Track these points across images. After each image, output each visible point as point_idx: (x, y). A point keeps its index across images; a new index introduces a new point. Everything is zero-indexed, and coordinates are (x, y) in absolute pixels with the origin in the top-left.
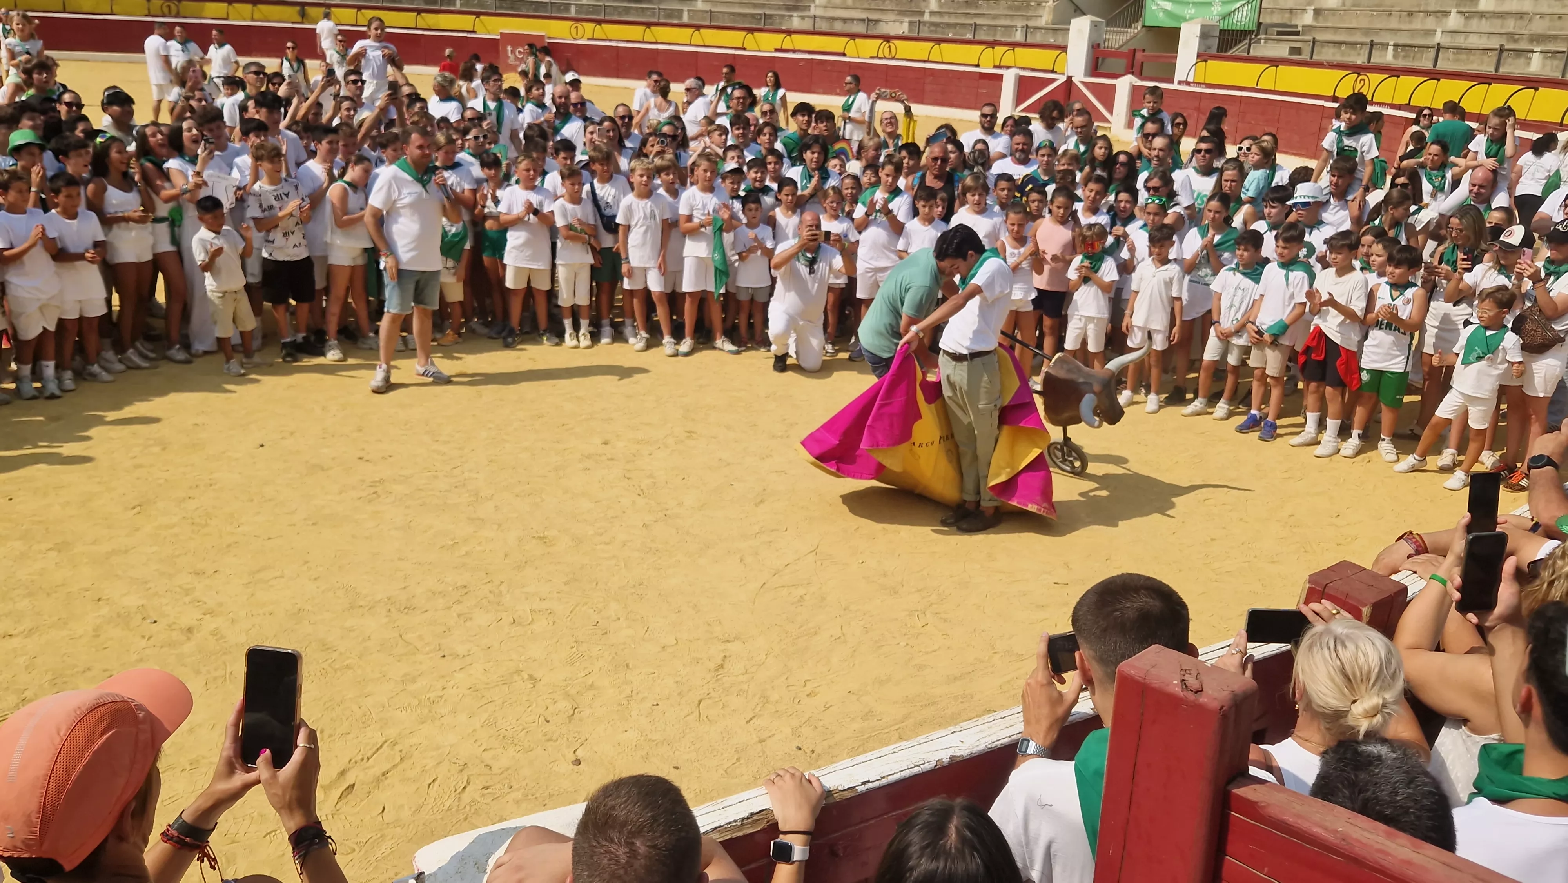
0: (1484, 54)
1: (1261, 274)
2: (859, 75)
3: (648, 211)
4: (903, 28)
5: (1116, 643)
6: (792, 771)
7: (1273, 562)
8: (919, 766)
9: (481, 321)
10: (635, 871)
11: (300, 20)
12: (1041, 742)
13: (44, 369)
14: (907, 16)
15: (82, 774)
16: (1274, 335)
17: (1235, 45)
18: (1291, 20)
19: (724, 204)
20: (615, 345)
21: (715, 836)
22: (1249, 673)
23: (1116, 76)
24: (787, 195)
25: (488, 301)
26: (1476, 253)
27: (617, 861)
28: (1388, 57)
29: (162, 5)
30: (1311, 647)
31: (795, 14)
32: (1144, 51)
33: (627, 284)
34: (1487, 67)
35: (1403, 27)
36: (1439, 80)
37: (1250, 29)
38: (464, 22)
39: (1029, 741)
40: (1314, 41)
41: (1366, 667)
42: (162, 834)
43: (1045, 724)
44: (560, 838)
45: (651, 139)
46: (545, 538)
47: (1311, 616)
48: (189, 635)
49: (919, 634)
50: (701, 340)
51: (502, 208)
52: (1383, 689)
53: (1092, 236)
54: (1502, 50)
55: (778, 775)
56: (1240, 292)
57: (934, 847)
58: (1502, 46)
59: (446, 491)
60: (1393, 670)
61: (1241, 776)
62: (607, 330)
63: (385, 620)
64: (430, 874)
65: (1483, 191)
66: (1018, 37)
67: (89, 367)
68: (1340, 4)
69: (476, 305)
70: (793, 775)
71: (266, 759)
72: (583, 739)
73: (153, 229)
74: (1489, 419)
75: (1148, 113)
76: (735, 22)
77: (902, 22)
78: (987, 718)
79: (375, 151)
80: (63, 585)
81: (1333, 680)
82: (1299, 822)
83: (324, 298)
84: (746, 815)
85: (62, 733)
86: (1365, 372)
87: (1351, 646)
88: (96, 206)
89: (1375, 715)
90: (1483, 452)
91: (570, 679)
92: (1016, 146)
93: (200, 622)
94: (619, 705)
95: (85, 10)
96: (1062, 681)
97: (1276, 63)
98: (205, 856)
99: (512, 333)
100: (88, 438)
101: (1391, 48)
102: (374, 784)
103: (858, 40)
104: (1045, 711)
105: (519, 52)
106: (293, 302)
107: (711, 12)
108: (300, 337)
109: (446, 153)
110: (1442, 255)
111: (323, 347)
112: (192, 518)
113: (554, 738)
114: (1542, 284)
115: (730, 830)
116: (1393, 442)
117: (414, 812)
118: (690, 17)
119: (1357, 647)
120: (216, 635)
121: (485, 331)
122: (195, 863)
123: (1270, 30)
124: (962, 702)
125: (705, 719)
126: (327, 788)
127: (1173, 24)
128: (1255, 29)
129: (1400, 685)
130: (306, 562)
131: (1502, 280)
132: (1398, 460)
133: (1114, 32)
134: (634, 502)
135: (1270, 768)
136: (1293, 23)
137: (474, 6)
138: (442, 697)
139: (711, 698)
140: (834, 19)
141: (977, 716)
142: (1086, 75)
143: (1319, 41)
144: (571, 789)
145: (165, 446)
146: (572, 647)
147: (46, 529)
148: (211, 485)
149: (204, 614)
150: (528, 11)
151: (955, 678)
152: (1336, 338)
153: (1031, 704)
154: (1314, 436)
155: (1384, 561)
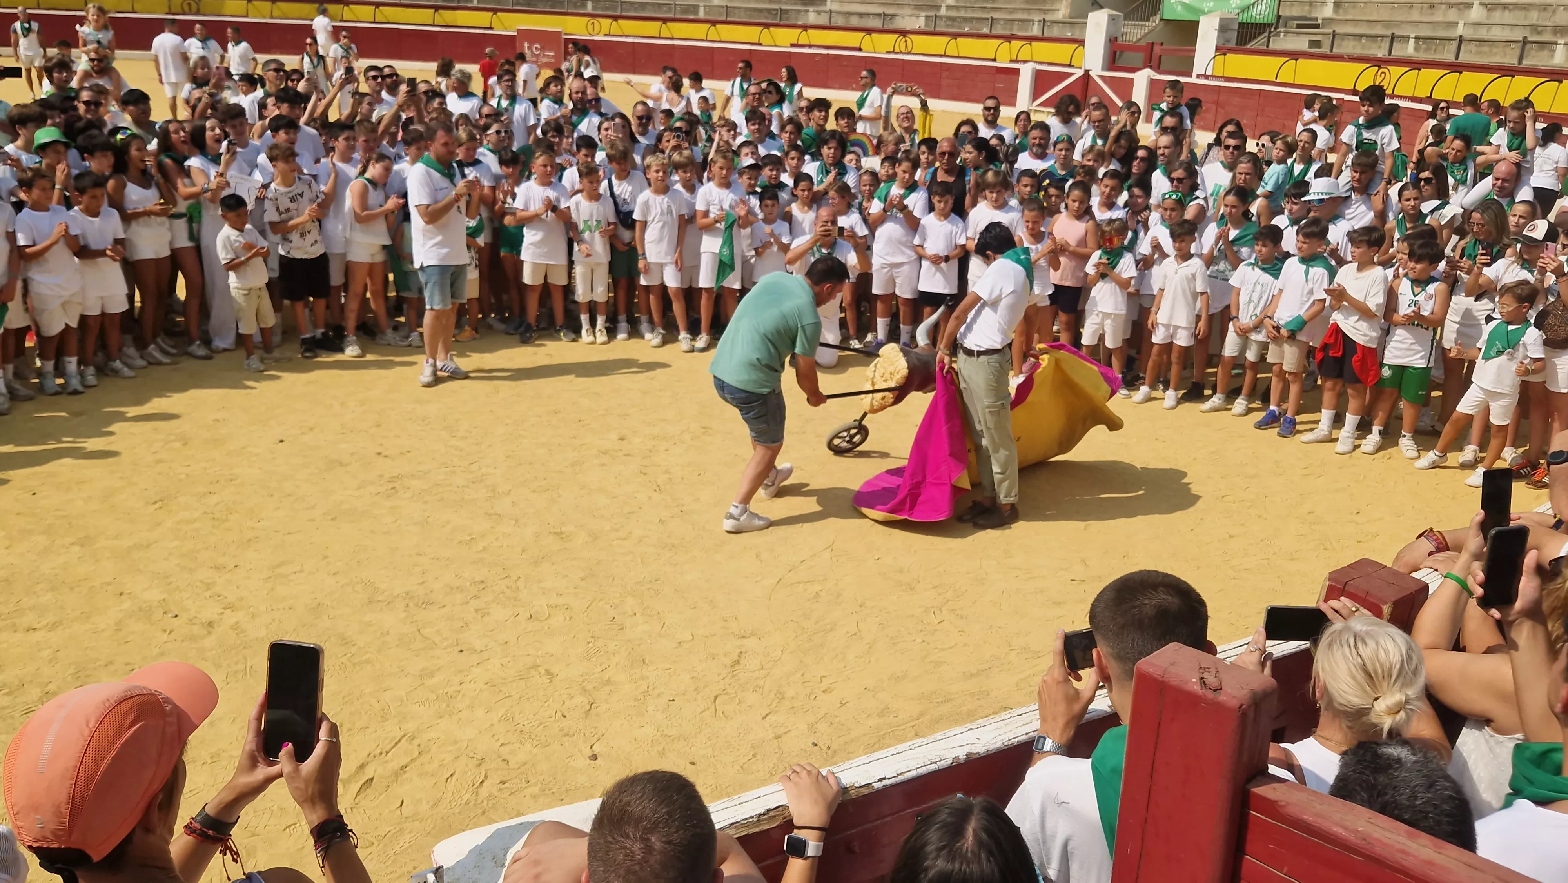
0: (1507, 46)
1: (1280, 269)
2: (875, 70)
3: (665, 206)
4: (919, 23)
5: (1133, 640)
6: (809, 768)
7: (1292, 560)
8: (935, 763)
9: (498, 317)
10: (650, 866)
12: (1057, 739)
13: (67, 365)
14: (924, 10)
15: (110, 766)
16: (1292, 330)
17: (1255, 38)
18: (1310, 12)
19: (741, 200)
21: (731, 832)
22: (1268, 670)
23: (1134, 70)
24: (803, 190)
25: (505, 297)
26: (1497, 248)
27: (632, 857)
28: (1409, 50)
29: (183, 2)
30: (1330, 645)
31: (811, 9)
32: (1162, 44)
33: (643, 282)
34: (1510, 59)
35: (1424, 19)
36: (1461, 73)
37: (1270, 22)
38: (481, 19)
39: (1045, 738)
40: (1334, 34)
41: (1387, 664)
42: (186, 827)
43: (1061, 721)
44: (576, 833)
45: (666, 134)
46: (561, 533)
47: (1330, 614)
48: (210, 629)
49: (935, 631)
52: (1404, 685)
53: (1110, 232)
54: (1525, 42)
55: (795, 772)
56: (1259, 288)
57: (950, 849)
58: (1525, 38)
59: (463, 487)
60: (1413, 666)
61: (1261, 774)
62: (623, 325)
63: (403, 615)
64: (448, 868)
65: (1506, 185)
66: (1035, 31)
67: (112, 363)
69: (493, 301)
70: (809, 773)
71: (288, 753)
72: (600, 734)
73: (171, 225)
74: (1511, 414)
75: (1167, 107)
76: (750, 17)
77: (918, 17)
78: (1004, 715)
79: (393, 148)
80: (86, 579)
81: (1354, 678)
82: (1320, 821)
83: (343, 294)
84: (762, 811)
85: (91, 725)
86: (1387, 367)
87: (1371, 643)
88: (117, 203)
89: (1398, 712)
90: (1506, 449)
91: (587, 674)
92: (1033, 141)
93: (220, 617)
94: (636, 700)
96: (1079, 679)
97: (1296, 57)
98: (227, 848)
99: (529, 328)
100: (111, 433)
101: (1412, 41)
102: (393, 778)
103: (874, 35)
104: (1062, 708)
105: (536, 48)
106: (311, 299)
107: (727, 7)
108: (320, 332)
109: (468, 149)
110: (1463, 249)
111: (342, 343)
112: (213, 513)
113: (571, 733)
114: (1565, 278)
115: (746, 826)
117: (432, 806)
118: (706, 13)
119: (1377, 643)
120: (236, 629)
121: (502, 327)
122: (218, 855)
123: (1289, 23)
124: (978, 699)
125: (721, 715)
126: (348, 781)
127: (1192, 18)
128: (1274, 22)
129: (1421, 682)
130: (326, 557)
131: (1525, 275)
132: (1419, 457)
133: (1131, 25)
134: (650, 498)
135: (1290, 765)
136: (1313, 15)
137: (490, 2)
138: (459, 692)
139: (727, 694)
140: (850, 14)
141: (993, 713)
142: (1103, 69)
143: (1339, 34)
144: (588, 784)
145: (186, 442)
146: (589, 643)
147: (70, 524)
148: (231, 480)
149: (225, 609)
150: (545, 7)
151: (971, 675)
152: (1353, 335)
153: (1048, 703)
154: (1331, 433)
155: (1405, 559)
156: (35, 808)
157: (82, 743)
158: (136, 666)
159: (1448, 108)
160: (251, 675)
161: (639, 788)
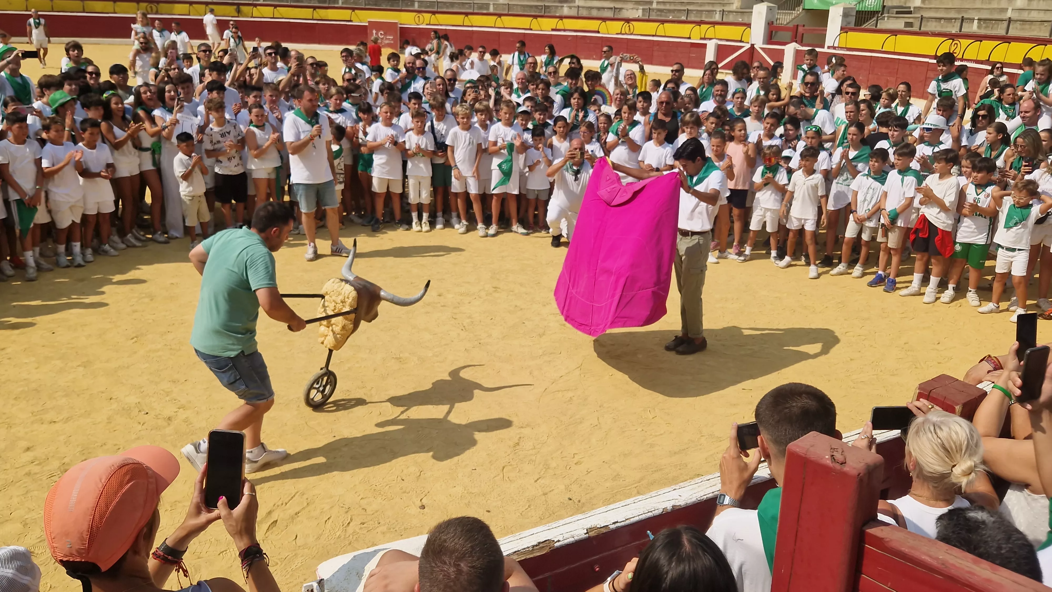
0: (1041, 24)
1: (886, 179)
2: (611, 46)
3: (468, 138)
4: (639, 14)
5: (786, 430)
7: (893, 375)
8: (651, 512)
9: (357, 214)
10: (461, 583)
11: (237, 15)
12: (732, 497)
13: (74, 248)
14: (641, 5)
17: (867, 21)
18: (905, 3)
19: (518, 134)
20: (446, 229)
21: (515, 557)
22: (874, 450)
23: (785, 44)
24: (560, 127)
25: (362, 202)
26: (1035, 162)
27: (449, 577)
28: (974, 28)
30: (917, 432)
31: (565, 5)
32: (804, 26)
33: (454, 189)
34: (1043, 33)
35: (984, 7)
36: (1010, 43)
37: (877, 10)
38: (344, 15)
39: (725, 496)
40: (922, 18)
42: (155, 553)
43: (735, 484)
44: (411, 557)
45: (468, 90)
46: (400, 358)
47: (915, 411)
48: (169, 422)
49: (651, 423)
50: (503, 226)
51: (369, 138)
53: (770, 154)
56: (871, 191)
57: (677, 556)
60: (975, 445)
61: (872, 520)
62: (440, 219)
63: (296, 412)
64: (327, 580)
66: (717, 18)
67: (103, 246)
71: (224, 503)
72: (426, 492)
73: (141, 155)
75: (807, 67)
76: (525, 11)
77: (637, 9)
78: (697, 480)
79: (288, 102)
80: (87, 389)
81: (937, 454)
82: (913, 551)
84: (535, 543)
85: (103, 481)
86: (958, 244)
87: (946, 430)
89: (971, 474)
92: (717, 93)
93: (175, 414)
94: (450, 469)
95: (97, 11)
96: (747, 455)
97: (896, 34)
98: (180, 568)
99: (377, 222)
100: (103, 293)
101: (976, 22)
102: (290, 520)
103: (608, 22)
104: (736, 475)
105: (381, 34)
106: (233, 202)
107: (508, 4)
110: (1012, 163)
112: (170, 345)
113: (408, 491)
115: (524, 553)
116: (977, 292)
117: (316, 539)
118: (494, 9)
119: (950, 429)
120: (186, 422)
121: (360, 221)
122: (174, 573)
123: (891, 10)
124: (680, 469)
125: (507, 479)
127: (824, 8)
128: (880, 10)
133: (783, 13)
134: (459, 334)
135: (894, 514)
136: (907, 5)
137: (350, 4)
138: (334, 463)
139: (511, 465)
140: (591, 8)
141: (690, 478)
142: (763, 44)
143: (925, 18)
144: (419, 525)
145: (152, 298)
146: (419, 431)
147: (77, 352)
148: (182, 324)
149: (179, 408)
150: (387, 6)
151: (675, 453)
152: (935, 222)
153: (726, 471)
154: (920, 289)
156: (67, 534)
157: (97, 493)
158: (121, 447)
159: (1002, 68)
161: (452, 530)
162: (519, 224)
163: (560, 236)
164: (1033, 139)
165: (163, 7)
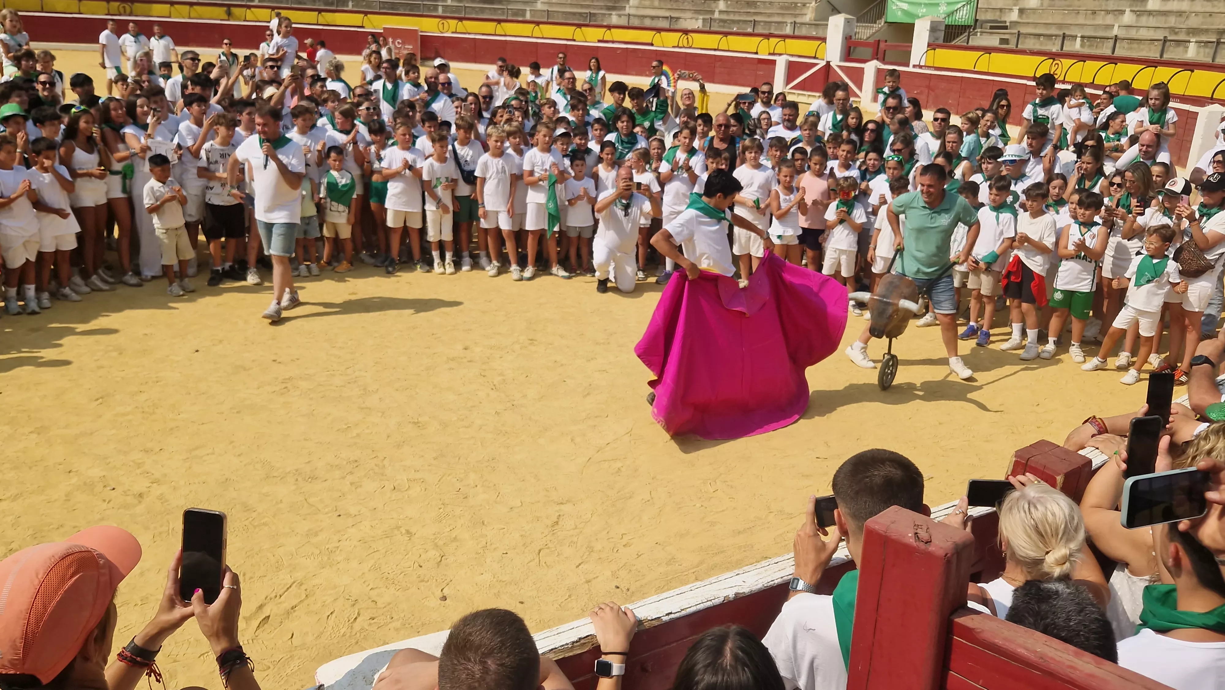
0: (1151, 44)
2: (663, 60)
3: (500, 167)
4: (698, 24)
5: (865, 502)
6: (611, 605)
7: (987, 441)
8: (711, 600)
9: (369, 253)
10: (487, 684)
11: (226, 17)
12: (808, 581)
13: (27, 291)
14: (701, 14)
15: (55, 608)
16: (988, 263)
17: (958, 37)
18: (1001, 17)
19: (557, 162)
20: (474, 272)
23: (864, 61)
24: (608, 154)
25: (374, 238)
27: (473, 676)
28: (1077, 46)
29: (119, 6)
31: (614, 13)
32: (886, 41)
33: (482, 224)
34: (1153, 54)
35: (1088, 22)
36: (1116, 64)
37: (969, 24)
38: (354, 20)
39: (798, 580)
40: (1019, 34)
41: (1055, 524)
42: (119, 655)
43: (811, 567)
44: (430, 658)
45: (500, 111)
46: (418, 423)
47: (1017, 485)
48: (141, 499)
49: (711, 498)
51: (384, 164)
52: (1069, 541)
53: (845, 186)
54: (1165, 40)
55: (601, 608)
57: (714, 665)
58: (1165, 37)
59: (341, 386)
60: (1075, 524)
61: (961, 608)
62: (467, 260)
63: (293, 487)
64: (328, 686)
65: (1150, 149)
66: (788, 30)
67: (63, 290)
68: (1039, 5)
70: (612, 608)
71: (199, 597)
72: (448, 580)
73: (108, 180)
74: (1155, 328)
75: (889, 90)
76: (566, 19)
77: (697, 19)
78: (764, 563)
80: (41, 460)
81: (1029, 535)
82: (1007, 644)
84: (575, 639)
85: (40, 577)
86: (1058, 292)
87: (1041, 508)
89: (1065, 563)
90: (1151, 355)
91: (439, 533)
92: (785, 117)
93: (148, 489)
94: (477, 553)
95: (58, 10)
96: (826, 534)
97: (989, 51)
98: (152, 671)
99: (392, 263)
100: (60, 345)
101: (1079, 39)
102: (285, 616)
103: (663, 33)
104: (812, 556)
105: (398, 43)
106: (223, 239)
107: (548, 11)
111: (245, 273)
112: (143, 408)
113: (426, 579)
114: (1196, 222)
115: (562, 651)
116: (1081, 347)
117: (316, 638)
118: (532, 16)
119: (1046, 508)
120: (161, 499)
121: (372, 261)
122: (145, 677)
123: (984, 25)
124: (744, 551)
125: (544, 564)
126: (248, 619)
127: (909, 21)
128: (972, 24)
129: (1081, 536)
130: (232, 442)
131: (1166, 221)
132: (1085, 362)
133: (863, 26)
134: (488, 395)
135: (985, 601)
136: (1003, 19)
137: (362, 7)
138: (338, 547)
139: (548, 548)
140: (644, 17)
141: (756, 562)
142: (841, 61)
143: (1023, 34)
144: (439, 619)
145: (121, 351)
146: (440, 509)
147: (29, 416)
148: (157, 382)
149: (152, 483)
150: (405, 10)
151: (739, 532)
152: (1032, 266)
153: (801, 552)
155: (1074, 439)
157: (32, 591)
160: (172, 535)
161: (479, 622)
162: (560, 265)
163: (607, 280)
164: (1143, 174)
165: (138, 6)
